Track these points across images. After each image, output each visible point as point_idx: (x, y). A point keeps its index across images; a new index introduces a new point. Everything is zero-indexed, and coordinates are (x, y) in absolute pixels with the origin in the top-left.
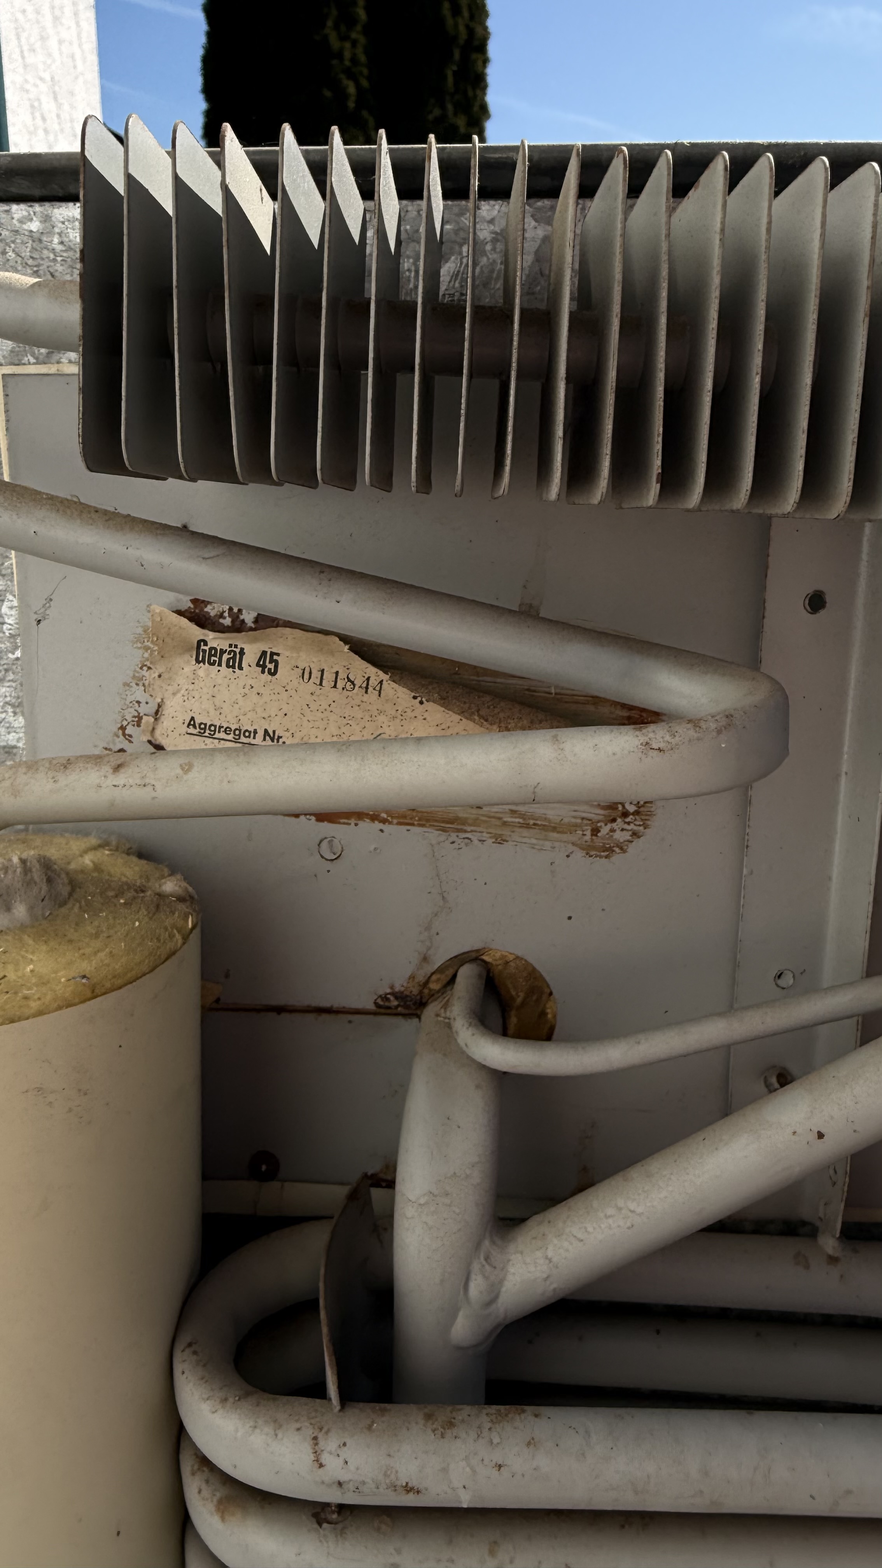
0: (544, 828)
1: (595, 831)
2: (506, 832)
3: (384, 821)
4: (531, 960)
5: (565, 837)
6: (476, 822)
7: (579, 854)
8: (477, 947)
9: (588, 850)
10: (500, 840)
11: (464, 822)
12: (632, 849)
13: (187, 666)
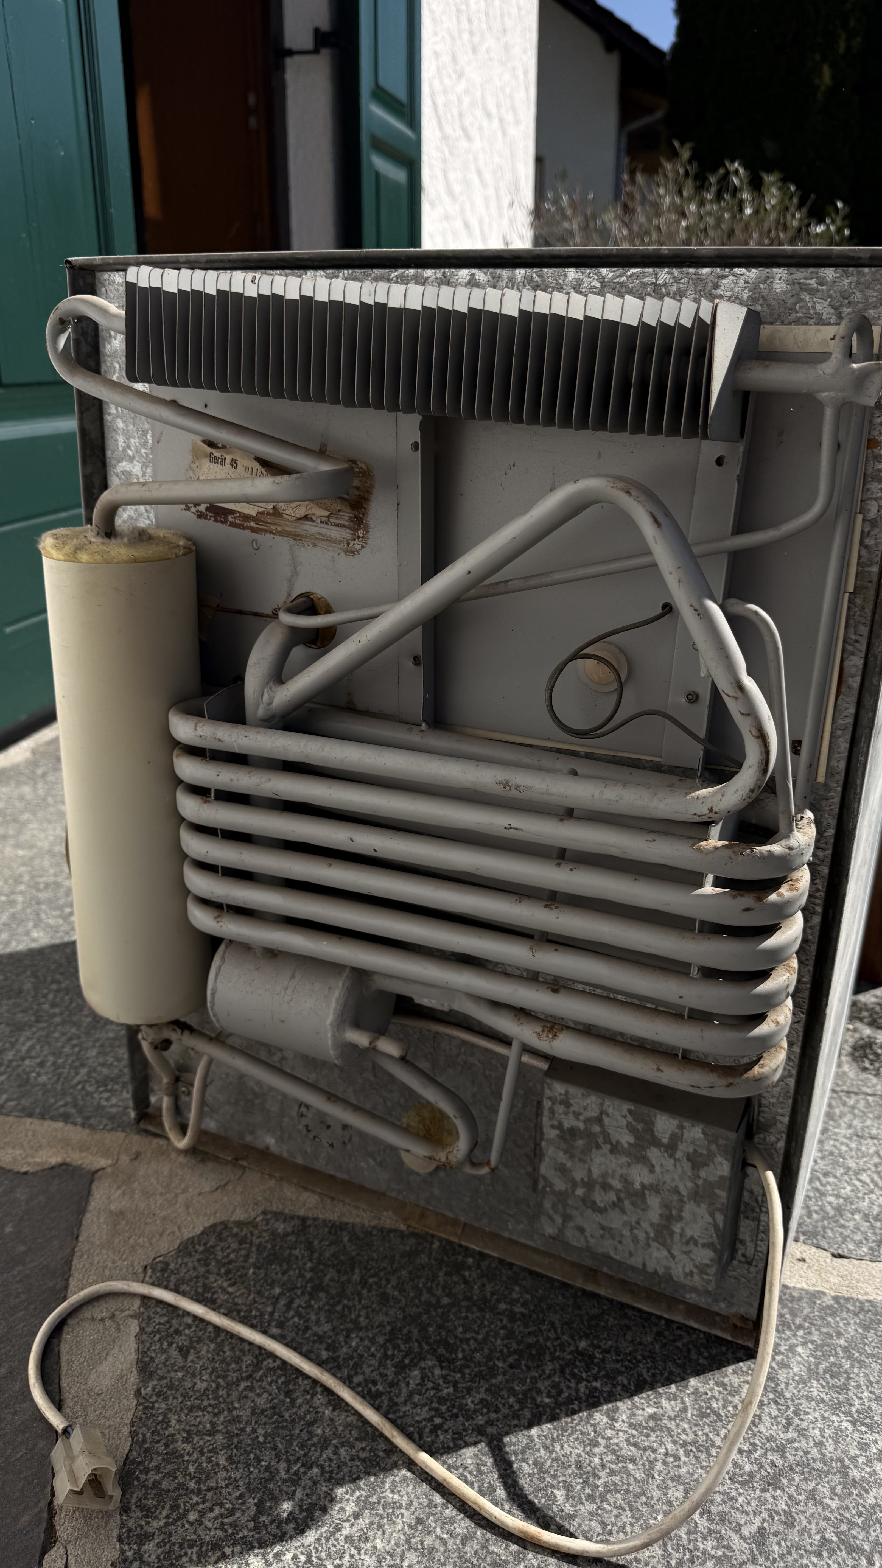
0: (330, 541)
1: (348, 544)
2: (316, 542)
3: (274, 534)
4: (327, 597)
5: (338, 546)
6: (306, 537)
7: (343, 554)
8: (308, 591)
9: (346, 552)
10: (315, 545)
11: (302, 536)
12: (362, 552)
13: (206, 463)
